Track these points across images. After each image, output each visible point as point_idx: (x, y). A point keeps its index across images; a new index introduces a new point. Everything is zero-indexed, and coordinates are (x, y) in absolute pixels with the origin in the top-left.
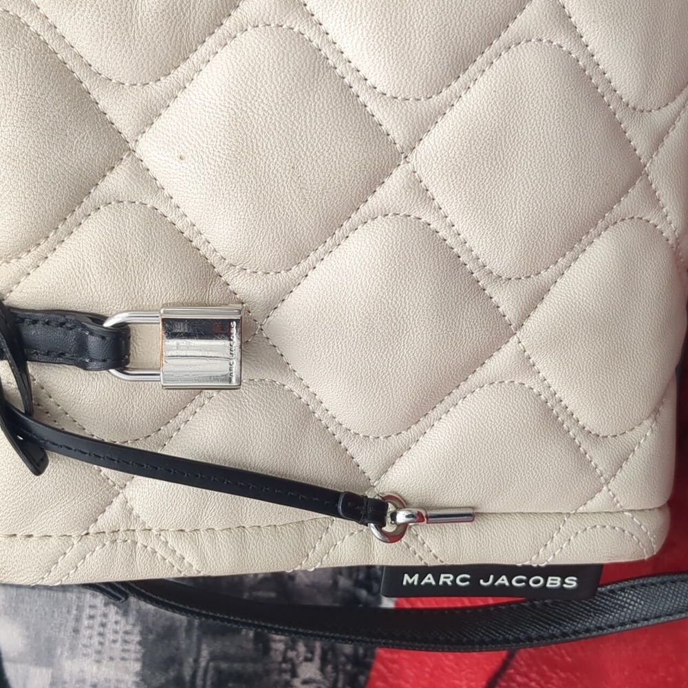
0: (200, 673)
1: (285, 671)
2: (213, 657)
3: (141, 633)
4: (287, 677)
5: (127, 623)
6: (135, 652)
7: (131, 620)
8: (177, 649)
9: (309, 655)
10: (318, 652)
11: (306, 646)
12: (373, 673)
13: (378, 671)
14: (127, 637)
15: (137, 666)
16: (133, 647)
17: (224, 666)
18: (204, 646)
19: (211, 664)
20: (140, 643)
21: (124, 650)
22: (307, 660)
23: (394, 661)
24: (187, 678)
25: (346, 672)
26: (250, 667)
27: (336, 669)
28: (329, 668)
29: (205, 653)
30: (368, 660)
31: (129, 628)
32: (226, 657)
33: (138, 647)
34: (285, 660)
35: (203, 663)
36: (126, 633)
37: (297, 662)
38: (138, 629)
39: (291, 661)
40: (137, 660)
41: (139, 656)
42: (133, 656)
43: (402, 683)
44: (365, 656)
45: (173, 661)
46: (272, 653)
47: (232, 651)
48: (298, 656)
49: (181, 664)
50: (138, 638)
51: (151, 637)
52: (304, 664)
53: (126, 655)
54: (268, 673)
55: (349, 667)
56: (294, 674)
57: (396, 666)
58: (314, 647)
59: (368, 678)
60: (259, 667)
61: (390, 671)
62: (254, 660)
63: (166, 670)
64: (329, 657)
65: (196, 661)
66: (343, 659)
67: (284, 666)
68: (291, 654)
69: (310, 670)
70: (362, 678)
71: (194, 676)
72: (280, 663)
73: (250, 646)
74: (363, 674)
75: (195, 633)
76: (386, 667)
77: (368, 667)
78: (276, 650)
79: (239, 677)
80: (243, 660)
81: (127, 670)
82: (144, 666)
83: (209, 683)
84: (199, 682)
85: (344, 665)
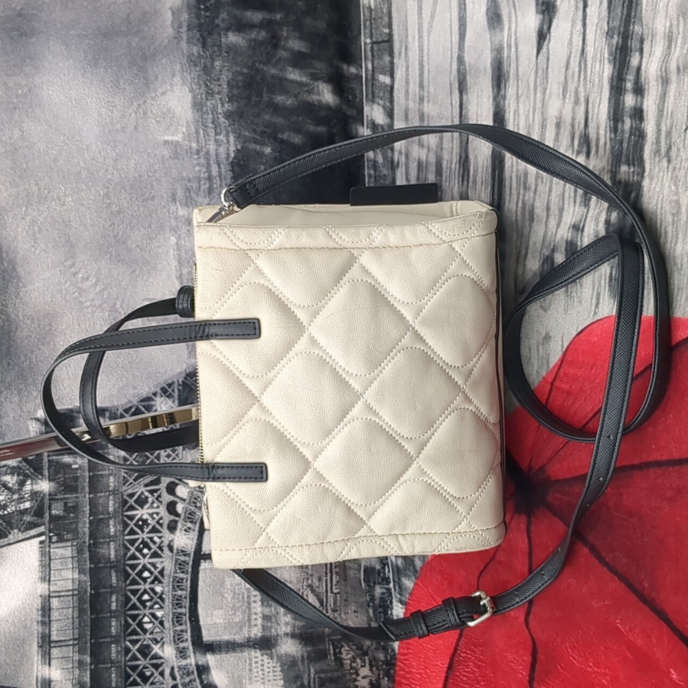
0: (312, 681)
1: (353, 674)
2: (316, 673)
3: (281, 666)
4: (354, 676)
5: (273, 662)
6: (280, 676)
7: (275, 660)
8: (299, 671)
9: (363, 664)
10: (367, 662)
11: (361, 659)
12: (397, 668)
13: (399, 666)
14: (275, 669)
15: (282, 682)
16: (278, 673)
17: (322, 675)
18: (311, 667)
19: (316, 676)
20: (281, 671)
21: (274, 676)
22: (362, 666)
23: (406, 660)
24: (306, 684)
25: (383, 670)
26: (335, 674)
27: (378, 669)
28: (374, 669)
29: (312, 671)
30: (393, 661)
31: (274, 665)
32: (323, 671)
33: (281, 673)
34: (352, 668)
35: (312, 676)
36: (274, 667)
37: (357, 668)
38: (279, 664)
39: (355, 668)
40: (281, 679)
41: (282, 677)
42: (279, 677)
43: (412, 670)
44: (391, 660)
45: (298, 677)
46: (345, 666)
47: (325, 668)
48: (357, 665)
49: (302, 678)
50: (280, 669)
51: (286, 667)
52: (361, 669)
53: (275, 678)
54: (344, 676)
55: (384, 667)
56: (358, 675)
57: (408, 662)
58: (365, 659)
59: (395, 670)
60: (339, 674)
61: (405, 665)
62: (336, 671)
63: (296, 682)
64: (373, 663)
65: (309, 675)
66: (381, 663)
67: (351, 671)
68: (354, 665)
69: (365, 671)
70: (392, 671)
71: (309, 683)
72: (349, 670)
73: (333, 664)
74: (392, 669)
75: (306, 662)
76: (402, 663)
77: (394, 665)
78: (346, 664)
79: (331, 680)
80: (332, 671)
81: (277, 685)
82: (285, 682)
83: (317, 684)
84: (312, 685)
85: (382, 666)
